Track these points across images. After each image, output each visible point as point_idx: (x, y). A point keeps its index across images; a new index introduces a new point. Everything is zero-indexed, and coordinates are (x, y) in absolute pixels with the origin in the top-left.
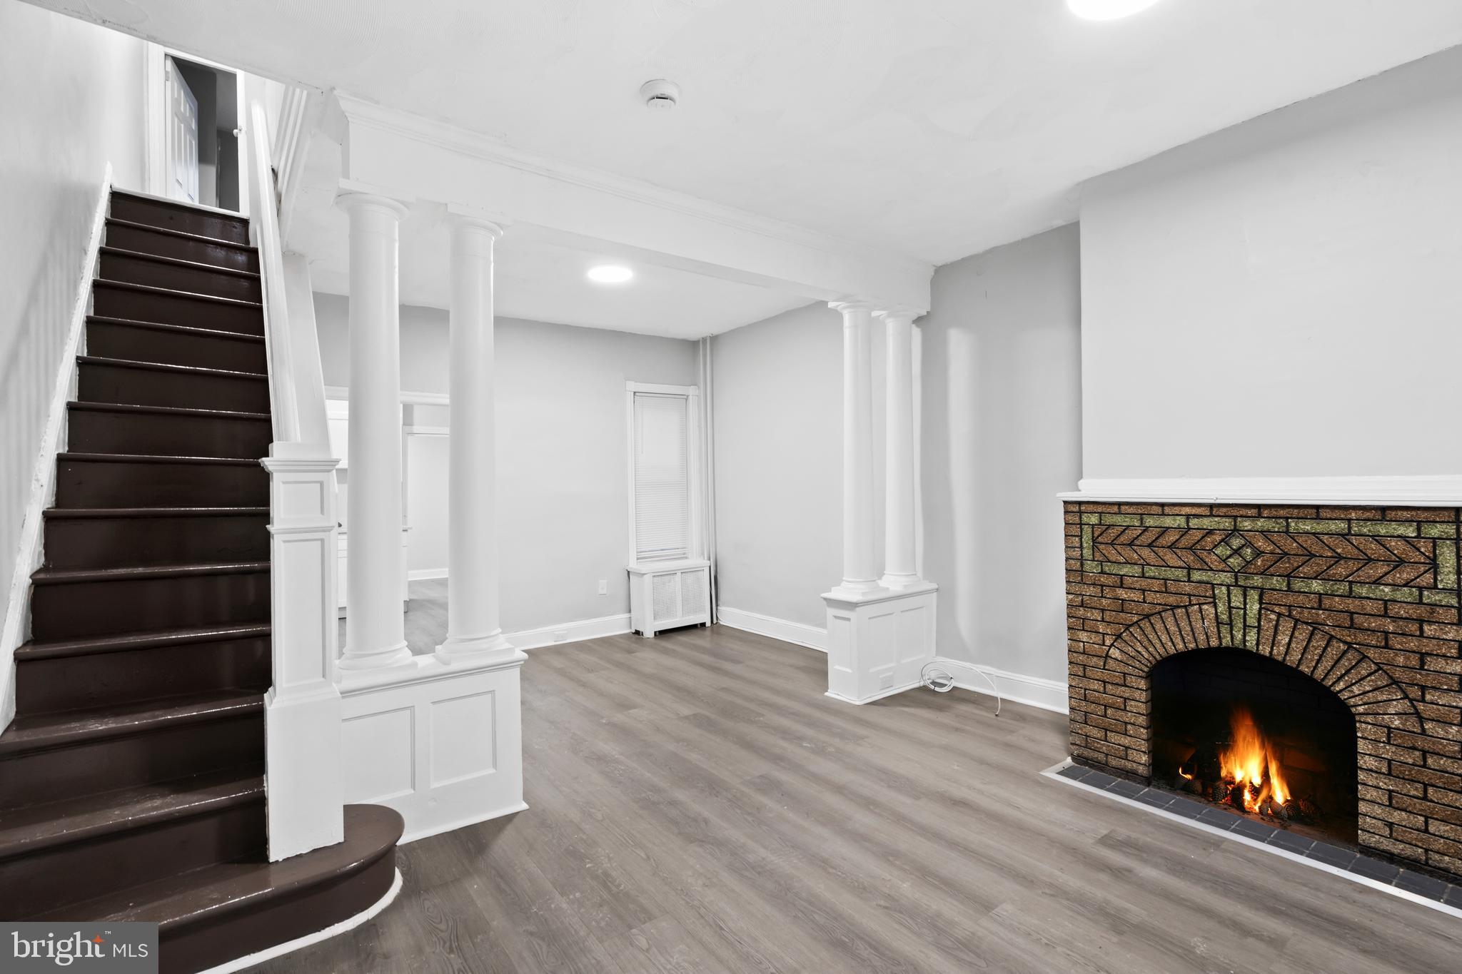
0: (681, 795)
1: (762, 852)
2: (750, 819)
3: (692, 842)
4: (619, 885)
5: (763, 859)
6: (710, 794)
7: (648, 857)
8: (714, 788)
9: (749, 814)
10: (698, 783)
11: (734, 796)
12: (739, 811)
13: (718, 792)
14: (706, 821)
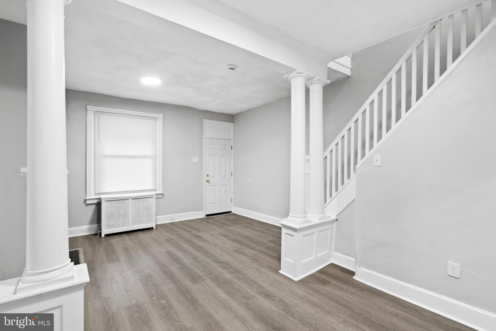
0: (229, 276)
1: (207, 260)
2: (208, 268)
3: (225, 262)
4: (242, 255)
5: (208, 259)
6: (218, 276)
7: (237, 259)
8: (216, 278)
9: (207, 269)
10: (222, 280)
11: (210, 275)
12: (210, 270)
13: (215, 277)
14: (221, 267)
